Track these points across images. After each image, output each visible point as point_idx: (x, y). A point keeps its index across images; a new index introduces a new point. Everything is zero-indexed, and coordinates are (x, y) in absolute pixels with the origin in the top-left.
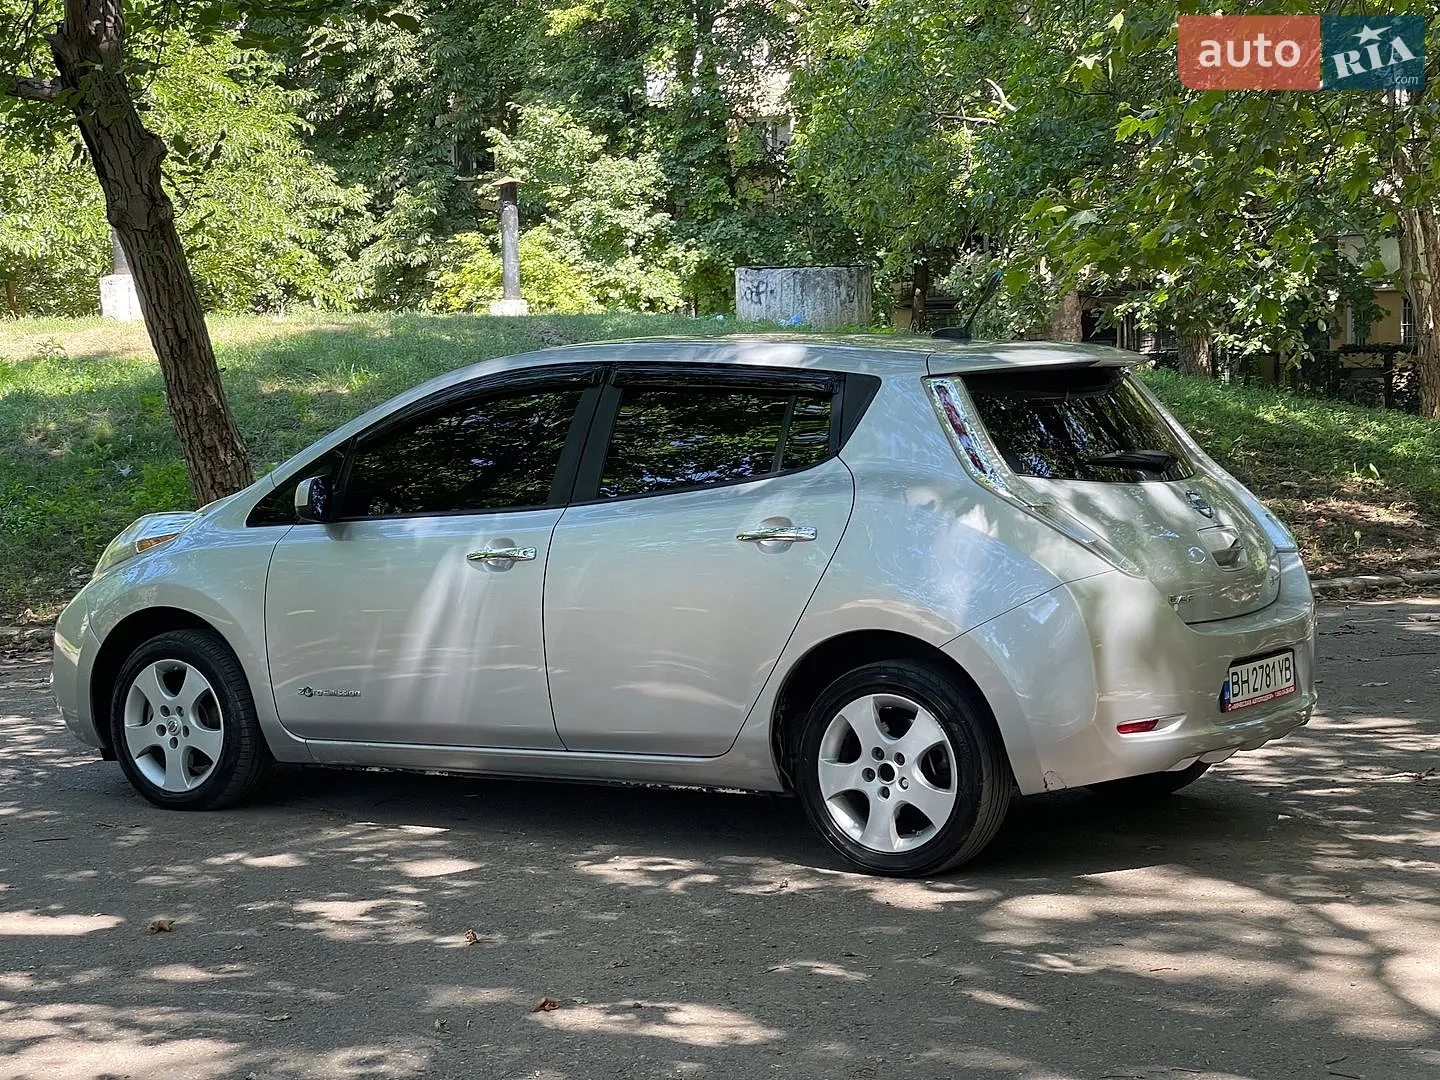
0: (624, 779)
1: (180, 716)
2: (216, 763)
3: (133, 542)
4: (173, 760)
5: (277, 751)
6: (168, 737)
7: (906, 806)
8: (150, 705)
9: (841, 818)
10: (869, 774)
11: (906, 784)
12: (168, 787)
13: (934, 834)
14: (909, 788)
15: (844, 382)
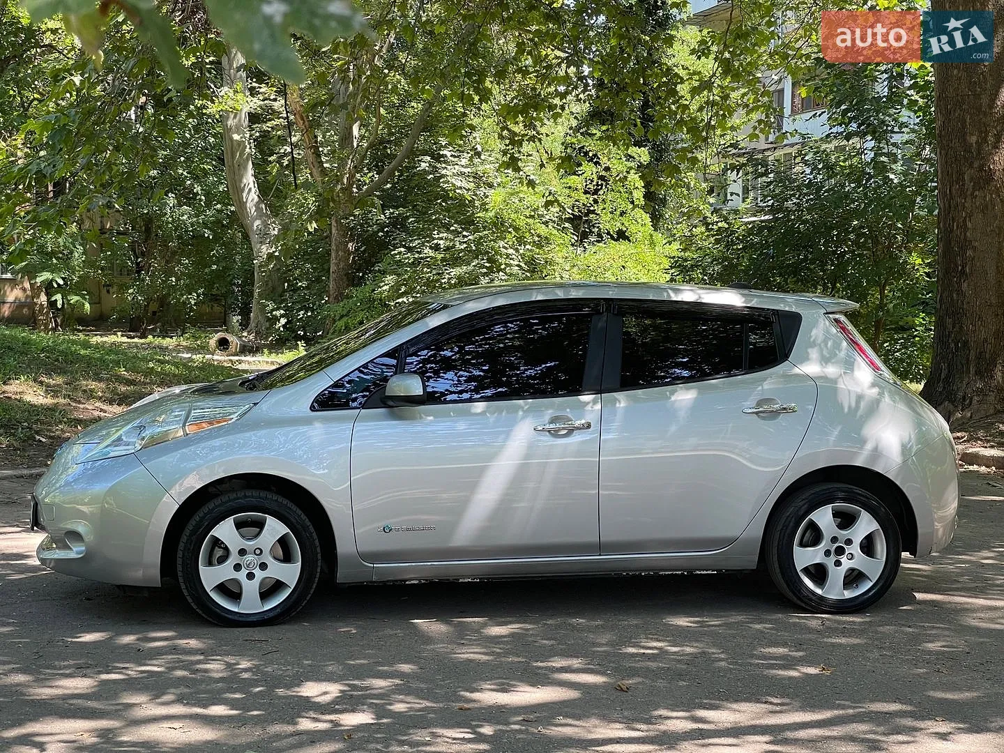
0: (624, 571)
1: (257, 555)
2: (292, 588)
3: (184, 425)
4: (251, 589)
5: (342, 575)
6: (244, 572)
7: (852, 570)
8: (226, 549)
9: (808, 582)
10: (827, 553)
11: (851, 557)
12: (244, 609)
13: (871, 584)
14: (854, 559)
15: (778, 315)
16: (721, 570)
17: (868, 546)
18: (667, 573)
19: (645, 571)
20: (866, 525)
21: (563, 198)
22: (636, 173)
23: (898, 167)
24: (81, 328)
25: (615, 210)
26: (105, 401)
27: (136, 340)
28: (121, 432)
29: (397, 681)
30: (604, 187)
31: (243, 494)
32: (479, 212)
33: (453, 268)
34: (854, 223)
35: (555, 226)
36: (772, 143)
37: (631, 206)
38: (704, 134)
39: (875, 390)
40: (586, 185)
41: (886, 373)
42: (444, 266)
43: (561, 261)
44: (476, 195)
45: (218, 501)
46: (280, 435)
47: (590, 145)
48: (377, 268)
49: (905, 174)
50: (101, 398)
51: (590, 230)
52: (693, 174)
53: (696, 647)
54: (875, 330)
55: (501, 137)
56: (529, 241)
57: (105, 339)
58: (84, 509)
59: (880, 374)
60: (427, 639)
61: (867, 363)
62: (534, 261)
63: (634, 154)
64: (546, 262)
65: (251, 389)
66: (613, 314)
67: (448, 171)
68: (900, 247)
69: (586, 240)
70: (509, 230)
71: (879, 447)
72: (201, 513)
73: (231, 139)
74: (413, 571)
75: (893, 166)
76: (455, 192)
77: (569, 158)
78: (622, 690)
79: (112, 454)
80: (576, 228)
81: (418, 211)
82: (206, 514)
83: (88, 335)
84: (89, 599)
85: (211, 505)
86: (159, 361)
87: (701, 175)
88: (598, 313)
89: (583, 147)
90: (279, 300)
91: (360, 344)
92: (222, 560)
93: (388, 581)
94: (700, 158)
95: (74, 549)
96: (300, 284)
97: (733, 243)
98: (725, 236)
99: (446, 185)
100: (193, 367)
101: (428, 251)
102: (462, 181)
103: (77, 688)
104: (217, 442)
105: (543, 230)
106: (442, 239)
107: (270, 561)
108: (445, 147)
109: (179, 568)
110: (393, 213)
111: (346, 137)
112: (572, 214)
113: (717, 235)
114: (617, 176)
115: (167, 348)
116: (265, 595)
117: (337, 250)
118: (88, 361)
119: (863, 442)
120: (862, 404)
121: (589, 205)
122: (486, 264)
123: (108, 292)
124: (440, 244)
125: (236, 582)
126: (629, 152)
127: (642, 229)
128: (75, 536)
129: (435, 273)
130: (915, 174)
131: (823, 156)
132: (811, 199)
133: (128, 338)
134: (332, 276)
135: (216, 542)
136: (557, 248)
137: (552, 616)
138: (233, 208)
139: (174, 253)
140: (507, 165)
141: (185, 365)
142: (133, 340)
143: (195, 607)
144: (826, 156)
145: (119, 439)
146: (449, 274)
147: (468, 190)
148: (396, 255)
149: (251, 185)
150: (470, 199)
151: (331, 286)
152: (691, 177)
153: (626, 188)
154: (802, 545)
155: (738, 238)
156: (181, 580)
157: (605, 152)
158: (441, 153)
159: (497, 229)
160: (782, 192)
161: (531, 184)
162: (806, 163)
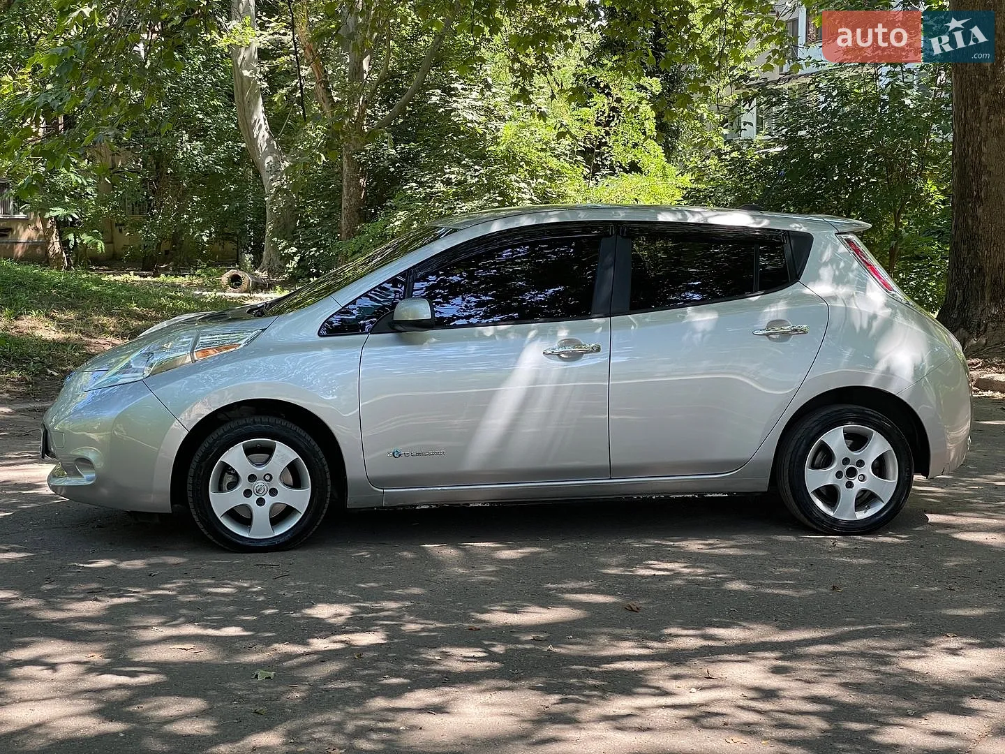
0: (635, 495)
1: (266, 481)
2: (303, 514)
3: (192, 352)
4: (261, 515)
5: (353, 501)
6: (254, 498)
7: (864, 491)
8: (236, 475)
9: (819, 503)
10: (839, 475)
11: (863, 478)
12: (255, 535)
13: (883, 505)
14: (866, 480)
15: (789, 236)
16: (732, 493)
17: (880, 468)
18: (678, 496)
19: (655, 494)
20: (878, 445)
21: (574, 130)
22: (647, 104)
23: (914, 92)
24: (94, 267)
25: (628, 143)
26: (116, 335)
27: (149, 279)
28: (130, 359)
29: (408, 603)
30: (616, 119)
31: (252, 420)
32: (491, 146)
33: (465, 203)
34: (869, 151)
35: (567, 159)
36: (786, 74)
37: (643, 137)
38: (717, 63)
39: (889, 311)
40: (598, 117)
41: (899, 294)
42: (455, 200)
43: (573, 194)
44: (487, 128)
45: (226, 427)
46: (289, 361)
47: (601, 76)
48: (388, 204)
49: (920, 99)
50: (112, 333)
51: (603, 163)
52: (706, 105)
53: (707, 568)
54: (890, 259)
55: (512, 70)
56: (541, 174)
57: (118, 278)
58: (93, 436)
59: (893, 295)
60: (439, 564)
61: (880, 284)
62: (546, 195)
63: (645, 84)
64: (559, 196)
65: (258, 316)
66: (622, 236)
67: (459, 104)
68: (915, 174)
69: (598, 173)
70: (521, 164)
71: (892, 367)
72: (210, 440)
73: (241, 76)
74: (424, 496)
75: (909, 92)
76: (467, 126)
77: (580, 89)
78: (632, 610)
79: (121, 381)
80: (588, 161)
81: (429, 145)
82: (215, 441)
83: (101, 274)
84: (100, 527)
85: (220, 431)
86: (170, 297)
87: (714, 107)
88: (607, 236)
89: (594, 78)
90: (291, 238)
91: (368, 270)
92: (232, 486)
93: (398, 506)
94: (713, 89)
95: (85, 476)
96: (311, 221)
97: (746, 173)
98: (739, 166)
99: (457, 119)
100: (205, 303)
101: (440, 186)
102: (473, 114)
103: (88, 612)
104: (225, 368)
105: (554, 163)
106: (453, 173)
107: (280, 487)
108: (456, 80)
109: (190, 494)
110: (404, 148)
111: (357, 71)
112: (584, 147)
113: (730, 165)
114: (629, 107)
115: (179, 286)
116: (276, 520)
117: (348, 186)
118: (99, 297)
119: (874, 362)
120: (875, 324)
121: (600, 137)
122: (498, 198)
123: (120, 231)
124: (451, 179)
125: (246, 507)
126: (641, 82)
127: (655, 161)
128: (85, 462)
129: (446, 207)
130: (931, 99)
131: (838, 84)
132: (825, 127)
133: (141, 276)
134: (344, 212)
135: (226, 468)
136: (569, 181)
137: (562, 540)
138: (243, 145)
139: (185, 191)
140: (518, 98)
141: (196, 301)
142: (146, 279)
143: (206, 533)
144: (841, 82)
145: (128, 366)
146: (460, 208)
147: (479, 123)
148: (407, 189)
149: (262, 122)
150: (481, 132)
151: (342, 223)
152: (703, 109)
153: (638, 119)
154: (813, 466)
155: (751, 168)
156: (191, 506)
157: (616, 82)
158: (452, 86)
159: (509, 163)
160: (796, 121)
161: (543, 116)
162: (819, 90)
